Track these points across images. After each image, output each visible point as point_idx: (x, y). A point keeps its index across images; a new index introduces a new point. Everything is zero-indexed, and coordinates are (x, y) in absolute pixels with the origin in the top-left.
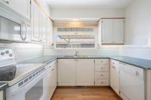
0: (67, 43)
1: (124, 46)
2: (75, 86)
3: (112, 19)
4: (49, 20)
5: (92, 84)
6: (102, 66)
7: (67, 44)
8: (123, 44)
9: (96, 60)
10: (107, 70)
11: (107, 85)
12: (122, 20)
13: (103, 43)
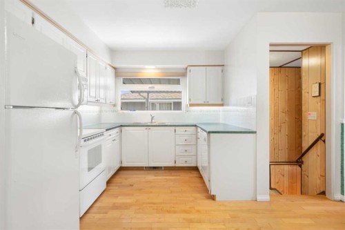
0: (144, 101)
1: (224, 107)
2: (147, 166)
3: (204, 67)
4: (109, 68)
5: (171, 164)
6: (186, 138)
7: (144, 103)
8: (222, 105)
9: (177, 128)
10: (194, 143)
11: (193, 165)
12: (220, 68)
13: (191, 103)
